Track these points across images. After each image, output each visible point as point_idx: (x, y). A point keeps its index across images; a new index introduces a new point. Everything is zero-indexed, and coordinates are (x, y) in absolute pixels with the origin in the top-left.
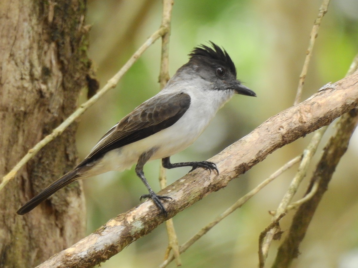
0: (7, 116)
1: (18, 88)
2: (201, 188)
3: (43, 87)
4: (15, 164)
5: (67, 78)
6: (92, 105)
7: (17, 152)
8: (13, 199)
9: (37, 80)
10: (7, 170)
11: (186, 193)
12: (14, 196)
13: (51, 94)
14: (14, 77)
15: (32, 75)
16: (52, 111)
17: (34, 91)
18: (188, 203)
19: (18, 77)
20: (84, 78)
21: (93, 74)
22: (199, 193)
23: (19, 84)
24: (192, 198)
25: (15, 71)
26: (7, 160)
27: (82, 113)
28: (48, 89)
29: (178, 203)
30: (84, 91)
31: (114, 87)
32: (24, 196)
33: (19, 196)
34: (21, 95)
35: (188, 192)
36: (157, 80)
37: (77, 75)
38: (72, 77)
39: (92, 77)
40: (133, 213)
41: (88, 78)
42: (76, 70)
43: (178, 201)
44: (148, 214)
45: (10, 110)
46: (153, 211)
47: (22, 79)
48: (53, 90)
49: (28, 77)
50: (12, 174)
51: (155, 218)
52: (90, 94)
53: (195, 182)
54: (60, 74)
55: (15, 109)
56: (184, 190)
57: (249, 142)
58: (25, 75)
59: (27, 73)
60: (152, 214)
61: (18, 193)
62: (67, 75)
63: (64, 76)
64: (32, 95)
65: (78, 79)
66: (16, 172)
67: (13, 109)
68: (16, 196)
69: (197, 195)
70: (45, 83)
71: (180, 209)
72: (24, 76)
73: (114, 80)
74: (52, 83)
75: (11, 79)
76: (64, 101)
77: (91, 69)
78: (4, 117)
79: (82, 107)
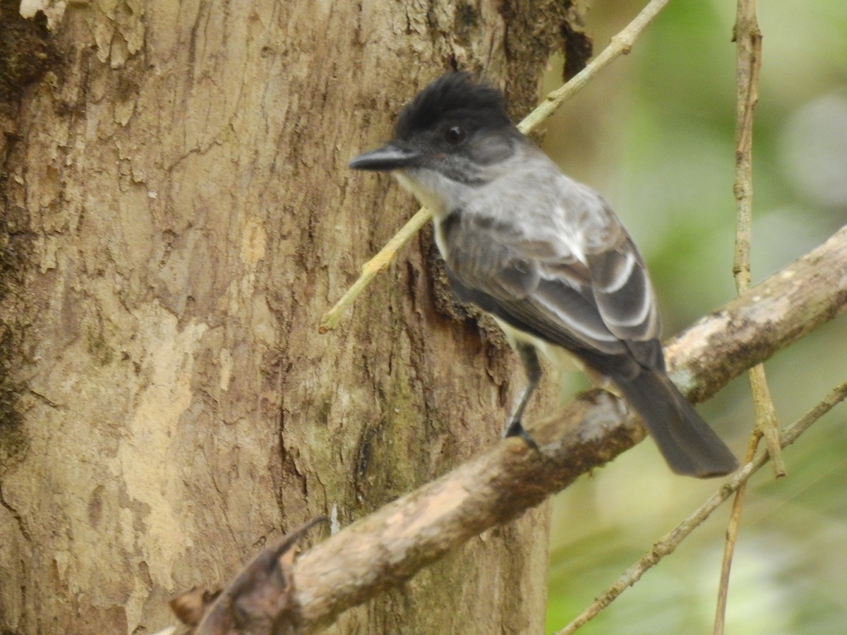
0: (372, 120)
1: (400, 54)
2: (833, 291)
3: (460, 51)
4: (393, 233)
5: (515, 31)
6: (574, 93)
7: (396, 206)
8: (386, 315)
9: (444, 34)
10: (373, 249)
11: (795, 304)
12: (391, 308)
13: (479, 68)
14: (392, 28)
15: (432, 23)
17: (438, 59)
18: (801, 329)
19: (400, 27)
20: (555, 29)
21: (578, 21)
22: (827, 305)
23: (403, 43)
24: (811, 316)
25: (393, 12)
26: (374, 224)
27: (552, 114)
28: (470, 57)
29: (778, 328)
30: (556, 61)
31: (626, 52)
32: (413, 309)
33: (401, 309)
34: (407, 69)
35: (800, 302)
36: (731, 36)
37: (540, 24)
38: (528, 28)
39: (575, 28)
40: (671, 351)
41: (565, 30)
42: (536, 13)
43: (778, 324)
44: (705, 354)
45: (380, 105)
46: (719, 346)
47: (409, 32)
48: (483, 59)
49: (423, 29)
50: (385, 256)
51: (722, 364)
52: (570, 70)
53: (818, 278)
54: (500, 22)
55: (392, 104)
56: (792, 296)
58: (417, 22)
59: (421, 17)
60: (714, 353)
61: (399, 303)
62: (516, 23)
63: (507, 25)
64: (433, 69)
65: (542, 32)
66: (394, 251)
67: (387, 104)
68: (395, 309)
69: (823, 308)
70: (464, 41)
71: (782, 341)
72: (413, 26)
73: (626, 36)
74: (480, 42)
75: (383, 31)
76: (507, 83)
77: (572, 9)
78: (366, 121)
79: (551, 99)
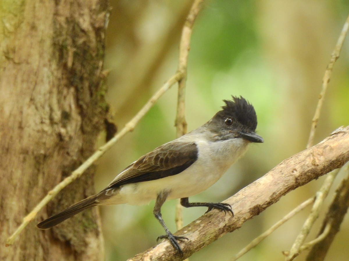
0: (27, 159)
1: (38, 131)
2: (217, 229)
3: (63, 131)
4: (35, 205)
5: (86, 123)
6: (110, 148)
7: (37, 194)
8: (33, 239)
9: (56, 123)
10: (27, 212)
11: (201, 234)
12: (35, 236)
13: (71, 138)
14: (35, 121)
15: (51, 119)
16: (72, 154)
17: (54, 134)
18: (204, 244)
19: (38, 121)
20: (102, 121)
21: (112, 118)
22: (215, 234)
23: (39, 127)
24: (208, 239)
25: (35, 114)
26: (28, 201)
27: (101, 157)
28: (67, 133)
29: (194, 244)
30: (102, 135)
31: (131, 131)
32: (44, 237)
33: (39, 237)
34: (41, 138)
35: (203, 233)
36: (174, 124)
37: (96, 119)
38: (91, 121)
39: (110, 121)
40: (150, 253)
41: (106, 122)
42: (94, 115)
43: (194, 242)
44: (165, 254)
45: (30, 153)
46: (170, 251)
47: (42, 123)
48: (72, 134)
49: (47, 121)
50: (33, 215)
51: (171, 258)
52: (109, 138)
53: (211, 223)
54: (79, 118)
55: (35, 153)
56: (200, 231)
57: (264, 184)
58: (45, 118)
59: (47, 117)
60: (168, 254)
61: (38, 234)
62: (86, 119)
63: (83, 119)
64: (52, 138)
65: (97, 123)
66: (36, 213)
67: (33, 153)
68: (37, 237)
69: (213, 236)
70: (64, 126)
71: (196, 249)
72: (44, 120)
73: (131, 124)
74: (71, 127)
75: (31, 122)
76: (83, 144)
77: (109, 113)
78: (25, 160)
79: (101, 150)
